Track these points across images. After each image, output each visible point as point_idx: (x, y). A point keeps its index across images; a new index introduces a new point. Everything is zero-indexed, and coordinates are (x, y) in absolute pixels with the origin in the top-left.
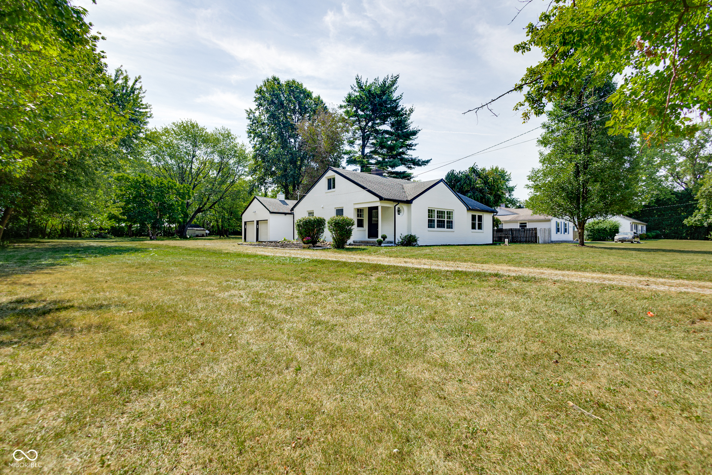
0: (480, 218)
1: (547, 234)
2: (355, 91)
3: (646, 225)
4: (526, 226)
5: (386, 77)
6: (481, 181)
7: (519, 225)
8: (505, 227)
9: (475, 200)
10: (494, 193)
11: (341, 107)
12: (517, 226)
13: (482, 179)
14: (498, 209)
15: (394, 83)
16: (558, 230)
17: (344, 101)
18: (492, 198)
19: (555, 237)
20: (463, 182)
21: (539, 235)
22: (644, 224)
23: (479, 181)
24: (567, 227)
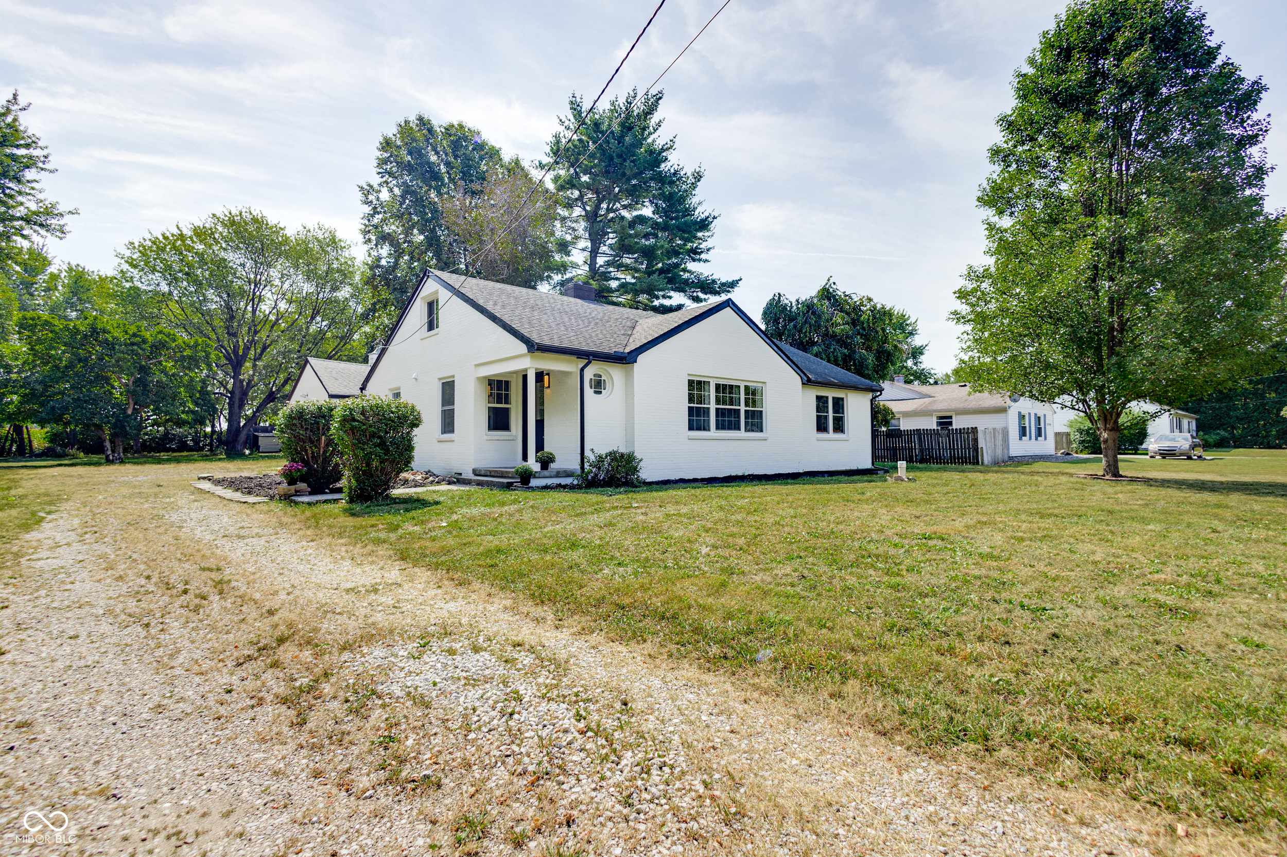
0: (839, 404)
1: (999, 442)
2: (568, 128)
3: (1196, 419)
4: (951, 423)
5: (632, 93)
6: (843, 318)
7: (935, 420)
8: (905, 425)
9: (829, 361)
10: (875, 347)
11: (541, 166)
12: (931, 424)
13: (847, 313)
14: (886, 385)
15: (651, 109)
16: (1023, 432)
17: (548, 155)
18: (871, 359)
19: (1018, 447)
20: (800, 319)
21: (981, 443)
22: (1192, 418)
23: (838, 318)
24: (1042, 425)
